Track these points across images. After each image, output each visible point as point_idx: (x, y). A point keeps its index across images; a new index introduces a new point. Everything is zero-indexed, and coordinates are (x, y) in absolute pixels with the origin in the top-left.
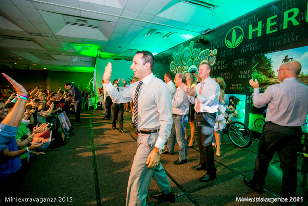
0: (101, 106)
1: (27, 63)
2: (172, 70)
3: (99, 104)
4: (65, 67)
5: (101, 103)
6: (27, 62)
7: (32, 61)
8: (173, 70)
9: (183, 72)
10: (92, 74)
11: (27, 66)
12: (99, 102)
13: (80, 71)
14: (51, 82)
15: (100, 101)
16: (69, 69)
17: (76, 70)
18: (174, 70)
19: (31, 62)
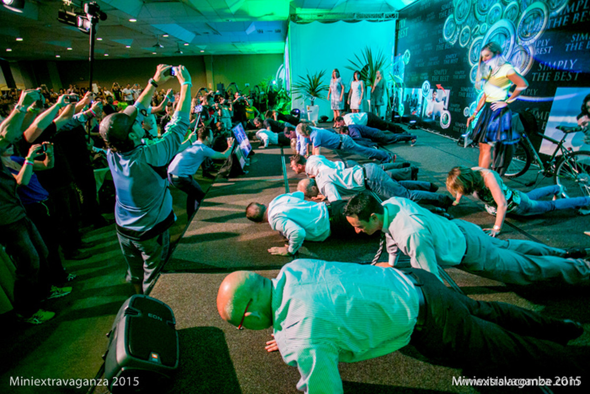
1: (176, 44)
2: (448, 36)
3: (295, 114)
4: (233, 45)
5: (297, 111)
6: (175, 41)
7: (183, 40)
8: (451, 37)
9: (473, 39)
10: (280, 57)
11: (177, 50)
12: (294, 109)
13: (259, 51)
14: (214, 76)
15: (297, 108)
16: (241, 50)
17: (253, 50)
18: (453, 37)
19: (181, 40)
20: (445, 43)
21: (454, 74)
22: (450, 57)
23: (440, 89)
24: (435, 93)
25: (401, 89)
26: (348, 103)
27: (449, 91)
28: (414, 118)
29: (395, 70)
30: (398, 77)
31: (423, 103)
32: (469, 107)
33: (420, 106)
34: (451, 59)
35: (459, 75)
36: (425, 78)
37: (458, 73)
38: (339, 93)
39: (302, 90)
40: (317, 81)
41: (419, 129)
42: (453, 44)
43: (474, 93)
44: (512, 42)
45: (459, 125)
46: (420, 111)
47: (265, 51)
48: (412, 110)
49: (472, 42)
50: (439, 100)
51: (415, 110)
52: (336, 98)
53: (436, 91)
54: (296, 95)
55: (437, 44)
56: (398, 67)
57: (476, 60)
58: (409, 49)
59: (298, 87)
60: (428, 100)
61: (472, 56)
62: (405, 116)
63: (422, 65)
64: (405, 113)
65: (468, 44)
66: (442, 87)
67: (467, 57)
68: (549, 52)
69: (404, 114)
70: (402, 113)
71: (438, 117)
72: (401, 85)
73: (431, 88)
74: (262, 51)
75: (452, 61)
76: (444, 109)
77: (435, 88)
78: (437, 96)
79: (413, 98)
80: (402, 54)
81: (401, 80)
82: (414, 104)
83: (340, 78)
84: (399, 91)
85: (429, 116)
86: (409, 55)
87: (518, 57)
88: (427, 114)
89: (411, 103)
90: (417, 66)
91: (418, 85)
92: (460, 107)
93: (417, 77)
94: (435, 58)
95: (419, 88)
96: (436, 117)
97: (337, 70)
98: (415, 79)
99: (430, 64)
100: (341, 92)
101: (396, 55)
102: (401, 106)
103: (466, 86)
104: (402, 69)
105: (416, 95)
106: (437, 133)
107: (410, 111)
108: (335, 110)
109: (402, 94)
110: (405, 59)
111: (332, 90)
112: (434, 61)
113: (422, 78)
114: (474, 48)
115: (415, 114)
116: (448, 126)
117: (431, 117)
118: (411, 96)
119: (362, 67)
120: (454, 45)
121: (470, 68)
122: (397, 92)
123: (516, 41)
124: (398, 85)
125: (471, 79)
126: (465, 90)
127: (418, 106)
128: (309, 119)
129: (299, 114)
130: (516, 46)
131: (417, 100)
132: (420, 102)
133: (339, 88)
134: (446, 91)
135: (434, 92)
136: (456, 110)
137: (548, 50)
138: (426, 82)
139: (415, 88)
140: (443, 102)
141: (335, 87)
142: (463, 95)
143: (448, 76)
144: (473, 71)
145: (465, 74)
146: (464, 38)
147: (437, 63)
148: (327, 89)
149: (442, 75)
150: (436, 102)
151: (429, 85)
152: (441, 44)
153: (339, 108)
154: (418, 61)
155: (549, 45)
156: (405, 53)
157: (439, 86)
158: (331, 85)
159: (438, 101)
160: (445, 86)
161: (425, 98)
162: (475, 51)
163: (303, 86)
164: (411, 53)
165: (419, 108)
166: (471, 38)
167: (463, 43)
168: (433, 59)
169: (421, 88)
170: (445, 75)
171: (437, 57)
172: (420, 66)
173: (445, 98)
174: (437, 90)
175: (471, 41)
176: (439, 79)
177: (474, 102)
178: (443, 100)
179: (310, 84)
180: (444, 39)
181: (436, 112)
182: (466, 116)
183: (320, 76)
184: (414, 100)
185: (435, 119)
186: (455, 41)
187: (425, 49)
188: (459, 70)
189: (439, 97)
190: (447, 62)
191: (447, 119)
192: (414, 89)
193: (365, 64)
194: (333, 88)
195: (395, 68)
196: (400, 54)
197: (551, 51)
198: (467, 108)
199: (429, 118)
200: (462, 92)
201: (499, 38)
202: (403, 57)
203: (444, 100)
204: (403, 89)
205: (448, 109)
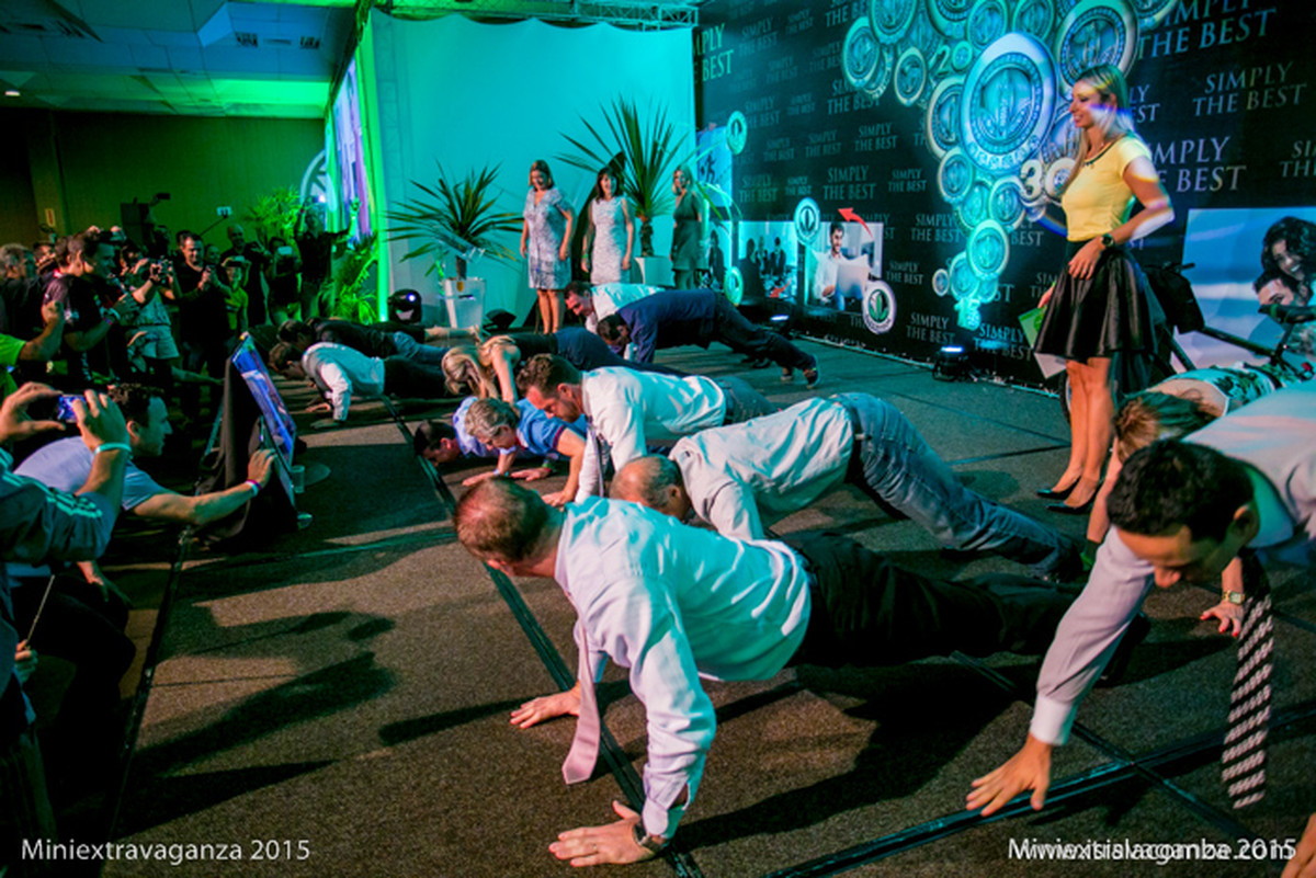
0: (417, 316)
2: (859, 74)
3: (405, 306)
8: (867, 77)
9: (934, 84)
10: (313, 128)
12: (398, 293)
13: (237, 106)
14: (63, 181)
15: (409, 287)
16: (170, 100)
17: (214, 102)
18: (873, 78)
20: (852, 93)
21: (891, 178)
22: (871, 131)
23: (852, 221)
24: (837, 233)
25: (729, 224)
26: (584, 267)
27: (880, 226)
28: (780, 307)
29: (702, 170)
30: (717, 188)
31: (801, 262)
32: (946, 268)
33: (795, 271)
34: (874, 138)
35: (904, 181)
36: (801, 191)
37: (903, 175)
38: (552, 235)
39: (424, 227)
40: (476, 200)
41: (798, 338)
42: (877, 96)
43: (958, 231)
44: (1047, 91)
45: (925, 321)
46: (795, 287)
47: (256, 106)
48: (768, 285)
49: (932, 92)
50: (853, 251)
51: (777, 283)
52: (544, 252)
53: (841, 229)
54: (405, 246)
55: (830, 97)
56: (710, 161)
57: (952, 140)
58: (743, 111)
59: (410, 218)
60: (819, 255)
61: (937, 128)
62: (746, 303)
63: (790, 154)
64: (746, 294)
65: (921, 96)
66: (857, 217)
67: (926, 134)
68: (1152, 119)
69: (743, 299)
70: (736, 295)
71: (854, 302)
72: (729, 211)
73: (822, 220)
74: (247, 106)
75: (880, 144)
76: (872, 278)
77: (836, 223)
78: (844, 243)
79: (770, 248)
80: (722, 123)
81: (727, 199)
82: (776, 265)
83: (556, 189)
84: (719, 230)
85: (825, 300)
86: (744, 127)
87: (1069, 131)
88: (818, 294)
89: (763, 266)
90: (771, 157)
91: (782, 210)
92: (920, 271)
93: (775, 190)
94: (826, 133)
95: (784, 219)
96: (847, 300)
97: (542, 167)
98: (768, 193)
99: (813, 152)
100: (562, 232)
101: (700, 125)
102: (733, 272)
103: (930, 212)
104: (725, 166)
105: (778, 242)
106: (857, 348)
107: (763, 290)
108: (544, 291)
109: (734, 238)
110: (731, 138)
111: (531, 225)
112: (823, 143)
113: (792, 191)
114: (939, 108)
115: (781, 296)
116: (890, 325)
117: (834, 301)
118: (761, 245)
119: (607, 159)
120: (881, 98)
121: (936, 162)
122: (714, 235)
123: (1058, 93)
124: (719, 214)
125: (944, 193)
126: (930, 221)
127: (789, 270)
128: (454, 324)
129: (416, 307)
130: (1060, 103)
131: (782, 254)
132: (792, 261)
133: (554, 220)
134: (871, 226)
135: (832, 231)
136: (908, 279)
137: (1148, 112)
138: (806, 202)
139: (771, 220)
140: (866, 256)
141: (540, 218)
142: (925, 236)
143: (872, 186)
144: (947, 169)
145: (922, 178)
146: (909, 80)
147: (836, 148)
148: (513, 224)
149: (854, 182)
150: (844, 259)
151: (817, 212)
152: (838, 96)
153: (552, 284)
154: (776, 144)
155: (1149, 100)
156: (731, 121)
157: (846, 212)
158: (529, 210)
159: (849, 257)
160: (866, 212)
161: (808, 248)
162: (946, 116)
163: (426, 216)
164: (747, 120)
165: (792, 279)
166: (928, 82)
167: (907, 95)
168: (820, 139)
169: (791, 219)
170: (862, 183)
171: (834, 133)
172: (781, 157)
173: (872, 246)
174: (844, 225)
175: (928, 90)
176: (845, 194)
177: (962, 256)
178: (864, 252)
179: (451, 207)
180: (849, 83)
181: (845, 287)
182: (941, 294)
183: (483, 184)
184: (773, 255)
185: (847, 308)
186: (881, 90)
187: (793, 111)
188: (905, 168)
189: (851, 243)
190: (866, 146)
191: (885, 304)
192: (767, 224)
193: (616, 150)
194: (534, 219)
195: (702, 164)
196: (712, 125)
197: (1156, 116)
198: (941, 271)
199: (827, 305)
200: (921, 227)
201: (1011, 81)
202: (725, 131)
203: (868, 251)
204: (736, 225)
205: (884, 278)
